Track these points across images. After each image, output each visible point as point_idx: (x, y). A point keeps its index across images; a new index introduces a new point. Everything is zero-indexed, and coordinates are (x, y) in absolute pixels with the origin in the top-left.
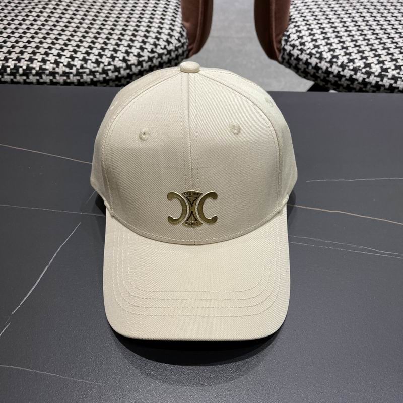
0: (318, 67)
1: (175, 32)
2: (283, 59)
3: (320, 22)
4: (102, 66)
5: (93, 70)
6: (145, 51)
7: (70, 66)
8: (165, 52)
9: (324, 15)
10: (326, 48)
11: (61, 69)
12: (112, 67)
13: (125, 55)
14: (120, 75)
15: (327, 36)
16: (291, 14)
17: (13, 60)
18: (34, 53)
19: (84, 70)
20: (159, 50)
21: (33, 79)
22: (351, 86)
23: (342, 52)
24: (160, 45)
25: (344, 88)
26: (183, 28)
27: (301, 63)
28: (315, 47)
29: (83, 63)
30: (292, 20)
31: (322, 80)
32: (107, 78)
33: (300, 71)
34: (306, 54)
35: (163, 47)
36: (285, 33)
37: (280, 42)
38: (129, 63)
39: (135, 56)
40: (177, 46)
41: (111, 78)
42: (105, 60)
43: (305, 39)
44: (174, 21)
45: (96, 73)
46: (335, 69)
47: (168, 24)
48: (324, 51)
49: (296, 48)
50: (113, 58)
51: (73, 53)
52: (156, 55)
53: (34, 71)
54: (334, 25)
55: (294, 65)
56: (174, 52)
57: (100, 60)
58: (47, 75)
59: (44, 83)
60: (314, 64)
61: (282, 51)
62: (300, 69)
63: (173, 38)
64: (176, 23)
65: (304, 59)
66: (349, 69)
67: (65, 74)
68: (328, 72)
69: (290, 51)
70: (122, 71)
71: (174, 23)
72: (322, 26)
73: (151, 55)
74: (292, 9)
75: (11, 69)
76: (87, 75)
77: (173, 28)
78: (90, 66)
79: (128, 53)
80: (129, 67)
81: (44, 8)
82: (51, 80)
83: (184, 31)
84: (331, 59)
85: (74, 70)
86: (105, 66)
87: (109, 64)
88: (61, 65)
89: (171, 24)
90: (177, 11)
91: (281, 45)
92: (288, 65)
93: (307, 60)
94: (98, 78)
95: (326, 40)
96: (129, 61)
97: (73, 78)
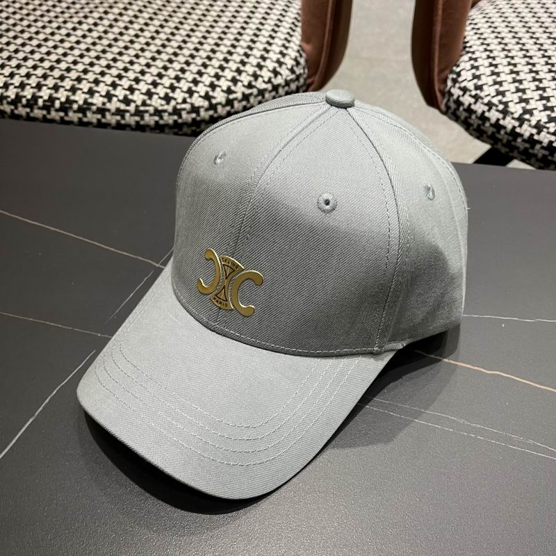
0: (500, 125)
1: (287, 57)
2: (448, 107)
3: (510, 55)
4: (173, 103)
5: (160, 108)
6: (240, 84)
7: (127, 101)
8: (269, 87)
9: (518, 43)
10: (516, 97)
11: (114, 105)
12: (187, 106)
13: (209, 89)
14: (198, 119)
15: (518, 78)
16: (466, 40)
17: (49, 88)
18: (79, 80)
19: (147, 108)
20: (260, 84)
21: (74, 117)
22: (550, 158)
23: (540, 105)
24: (262, 77)
25: (538, 160)
26: (301, 52)
27: (473, 117)
28: (499, 93)
29: (146, 97)
30: (467, 49)
31: (504, 145)
32: (180, 121)
33: (471, 128)
34: (482, 103)
35: (266, 79)
36: (455, 68)
37: (445, 81)
38: (214, 101)
39: (223, 91)
40: (289, 78)
41: (185, 121)
42: (179, 96)
43: (484, 80)
44: (289, 41)
45: (163, 114)
46: (526, 130)
47: (278, 46)
48: (512, 101)
49: (468, 93)
50: (190, 92)
51: (133, 83)
52: (255, 91)
53: (75, 106)
54: (531, 61)
55: (463, 118)
56: (283, 87)
57: (171, 95)
58: (94, 113)
59: (89, 124)
60: (493, 120)
61: (447, 96)
62: (472, 125)
63: (284, 67)
64: (291, 45)
65: (480, 111)
66: (548, 133)
67: (119, 112)
68: (514, 134)
69: (459, 96)
70: (202, 113)
71: (287, 45)
72: (513, 62)
73: (247, 91)
74: (470, 31)
75: (45, 101)
76: (151, 115)
77: (285, 51)
78: (156, 102)
79: (213, 86)
80: (213, 107)
81: (106, 13)
82: (99, 120)
83: (301, 56)
84: (521, 115)
85: (132, 108)
86: (177, 103)
87: (184, 101)
88: (115, 99)
89: (284, 46)
90: (296, 26)
91: (446, 86)
92: (455, 117)
93: (484, 112)
94: (167, 121)
95: (517, 84)
96: (214, 98)
97: (130, 119)
